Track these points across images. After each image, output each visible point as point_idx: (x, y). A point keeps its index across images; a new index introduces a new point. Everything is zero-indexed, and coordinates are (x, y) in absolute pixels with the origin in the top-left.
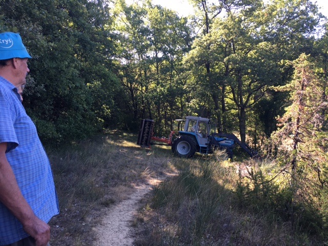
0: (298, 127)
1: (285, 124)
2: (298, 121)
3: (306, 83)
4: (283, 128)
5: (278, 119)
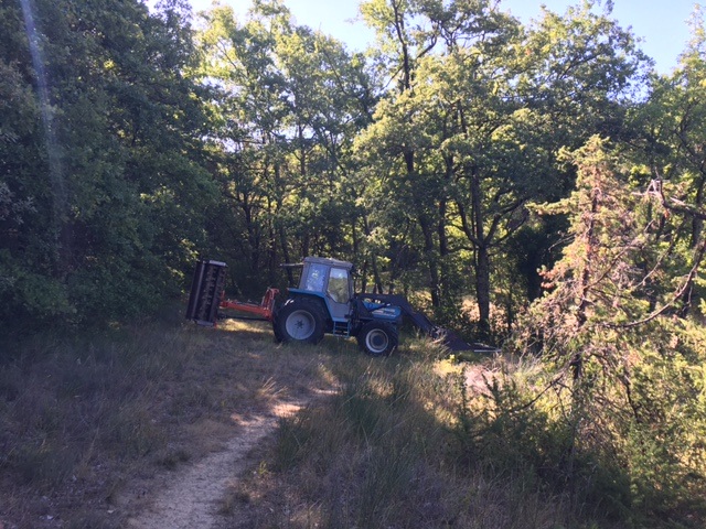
0: (585, 290)
1: (558, 283)
2: (586, 277)
3: (599, 198)
4: (555, 293)
5: (543, 272)
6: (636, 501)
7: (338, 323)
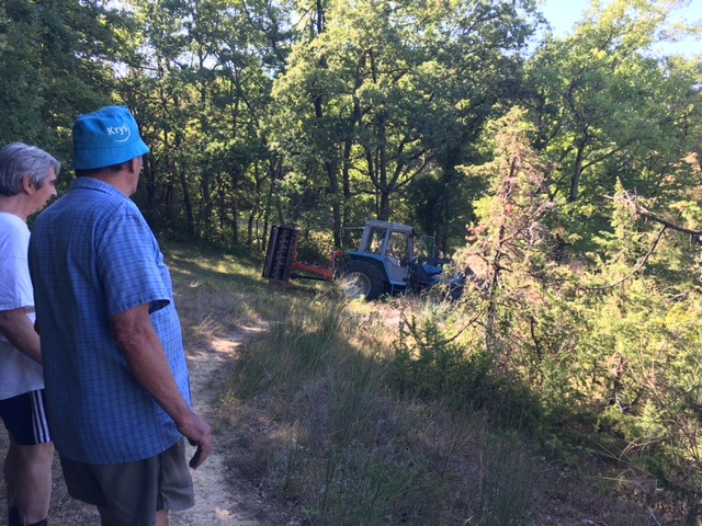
0: (501, 243)
1: (479, 237)
2: (502, 232)
3: (518, 164)
4: (475, 244)
5: (472, 228)
6: (547, 413)
7: (396, 286)
